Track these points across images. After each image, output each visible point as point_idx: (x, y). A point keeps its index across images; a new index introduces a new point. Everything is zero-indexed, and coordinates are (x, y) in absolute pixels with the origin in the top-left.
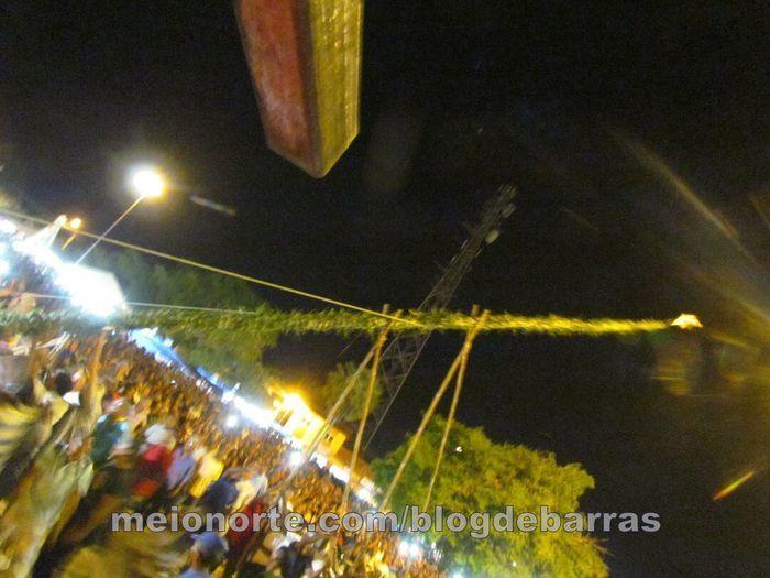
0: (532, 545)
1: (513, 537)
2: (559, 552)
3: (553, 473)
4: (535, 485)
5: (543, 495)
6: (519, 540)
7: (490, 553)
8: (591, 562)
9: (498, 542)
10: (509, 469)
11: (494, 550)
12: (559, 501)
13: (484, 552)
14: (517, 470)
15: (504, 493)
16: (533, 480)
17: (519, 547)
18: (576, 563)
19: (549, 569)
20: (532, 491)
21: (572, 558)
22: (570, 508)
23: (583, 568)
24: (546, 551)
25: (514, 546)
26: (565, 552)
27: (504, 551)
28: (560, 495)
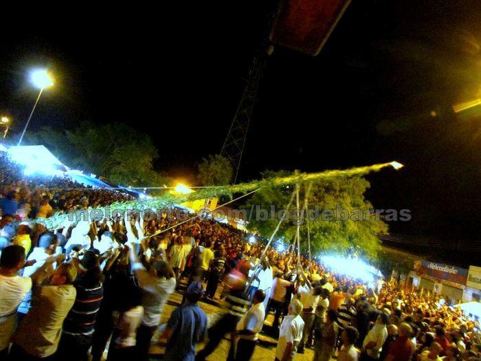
0: (344, 226)
1: (333, 225)
2: (360, 225)
3: (346, 183)
4: (338, 193)
5: (343, 197)
6: (337, 225)
7: (322, 237)
8: (378, 225)
9: (325, 230)
10: (320, 188)
11: (324, 235)
12: (353, 198)
13: (319, 238)
14: (325, 188)
15: (322, 203)
16: (335, 191)
17: (337, 230)
18: (370, 228)
19: (357, 236)
20: (337, 197)
21: (367, 227)
22: (360, 201)
23: (375, 229)
24: (352, 227)
25: (335, 229)
26: (363, 224)
27: (330, 234)
28: (353, 194)
